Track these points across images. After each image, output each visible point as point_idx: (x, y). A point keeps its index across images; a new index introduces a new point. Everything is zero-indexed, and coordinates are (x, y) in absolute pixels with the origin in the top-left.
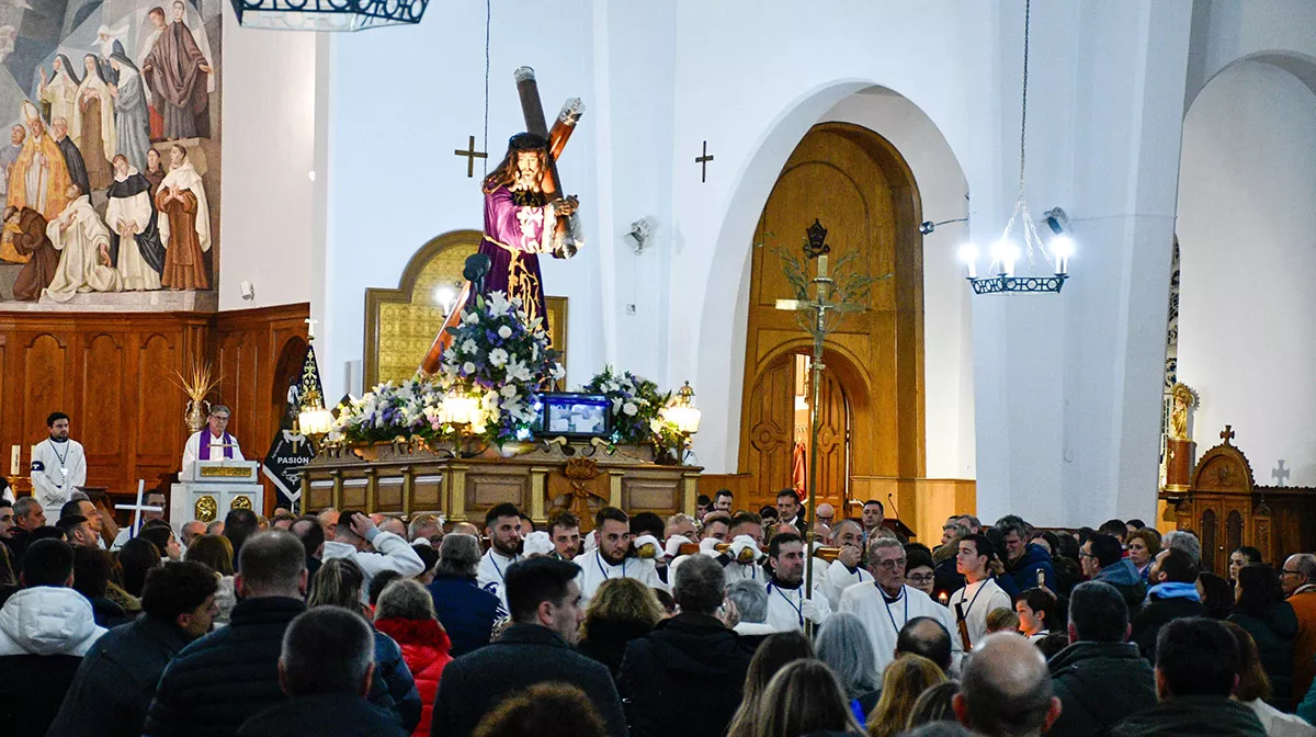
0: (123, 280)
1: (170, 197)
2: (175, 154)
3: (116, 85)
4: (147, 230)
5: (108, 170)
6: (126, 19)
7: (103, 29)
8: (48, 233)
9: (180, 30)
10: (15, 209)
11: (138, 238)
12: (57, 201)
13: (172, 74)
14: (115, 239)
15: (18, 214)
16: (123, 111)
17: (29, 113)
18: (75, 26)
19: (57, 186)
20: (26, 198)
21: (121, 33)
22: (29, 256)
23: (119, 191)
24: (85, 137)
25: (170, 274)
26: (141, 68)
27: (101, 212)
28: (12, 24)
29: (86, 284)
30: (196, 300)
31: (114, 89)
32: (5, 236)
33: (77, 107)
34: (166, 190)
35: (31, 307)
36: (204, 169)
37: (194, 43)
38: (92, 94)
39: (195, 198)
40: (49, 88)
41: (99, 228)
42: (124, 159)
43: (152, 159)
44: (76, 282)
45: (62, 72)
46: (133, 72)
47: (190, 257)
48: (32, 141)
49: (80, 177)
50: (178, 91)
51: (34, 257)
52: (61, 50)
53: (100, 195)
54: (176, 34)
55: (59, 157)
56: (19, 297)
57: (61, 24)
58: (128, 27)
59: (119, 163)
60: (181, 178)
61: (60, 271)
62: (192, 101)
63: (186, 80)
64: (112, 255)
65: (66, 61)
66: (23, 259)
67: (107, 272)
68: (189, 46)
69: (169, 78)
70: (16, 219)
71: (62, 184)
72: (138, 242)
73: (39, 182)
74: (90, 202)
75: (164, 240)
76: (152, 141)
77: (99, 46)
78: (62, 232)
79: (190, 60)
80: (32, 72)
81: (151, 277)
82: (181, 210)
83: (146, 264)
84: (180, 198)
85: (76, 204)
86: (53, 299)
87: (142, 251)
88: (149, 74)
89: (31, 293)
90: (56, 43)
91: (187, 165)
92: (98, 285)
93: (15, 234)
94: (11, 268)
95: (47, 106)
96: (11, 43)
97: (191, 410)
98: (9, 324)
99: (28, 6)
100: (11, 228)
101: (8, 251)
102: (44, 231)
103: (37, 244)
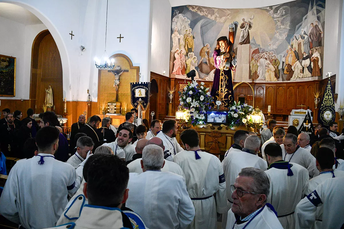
0: (305, 75)
1: (313, 59)
2: (315, 50)
3: (304, 39)
4: (309, 65)
5: (302, 55)
6: (306, 27)
7: (302, 29)
9: (316, 26)
10: (287, 64)
11: (307, 67)
12: (293, 62)
13: (314, 35)
14: (303, 68)
15: (287, 65)
16: (305, 44)
17: (289, 47)
18: (297, 30)
19: (293, 59)
20: (288, 62)
21: (305, 30)
22: (289, 72)
23: (304, 59)
24: (298, 50)
25: (313, 73)
26: (308, 35)
27: (301, 63)
28: (287, 32)
29: (298, 77)
30: (318, 78)
31: (304, 40)
33: (297, 45)
34: (313, 57)
35: (289, 81)
36: (320, 52)
37: (319, 28)
38: (300, 42)
39: (318, 58)
40: (293, 42)
41: (301, 66)
42: (305, 53)
43: (310, 52)
44: (296, 76)
45: (295, 39)
46: (307, 36)
47: (317, 70)
48: (290, 52)
49: (297, 57)
50: (316, 38)
52: (295, 35)
53: (301, 60)
54: (315, 27)
55: (294, 54)
57: (295, 30)
58: (306, 28)
59: (304, 54)
60: (316, 55)
61: (294, 75)
62: (318, 40)
63: (317, 36)
64: (303, 71)
65: (296, 37)
66: (288, 73)
67: (302, 74)
68: (318, 29)
69: (314, 36)
70: (287, 66)
71: (294, 59)
72: (308, 68)
73: (290, 59)
74: (299, 61)
75: (312, 67)
76: (310, 49)
77: (301, 33)
78: (294, 68)
79: (318, 32)
80: (290, 40)
81: (310, 74)
82: (315, 61)
83: (309, 72)
84: (315, 59)
85: (297, 62)
86: (292, 80)
87: (308, 70)
88: (310, 36)
89: (289, 79)
91: (317, 52)
92: (300, 77)
95: (292, 45)
96: (287, 35)
97: (315, 100)
98: (285, 85)
99: (290, 28)
100: (286, 68)
101: (285, 72)
102: (291, 68)
103: (290, 70)
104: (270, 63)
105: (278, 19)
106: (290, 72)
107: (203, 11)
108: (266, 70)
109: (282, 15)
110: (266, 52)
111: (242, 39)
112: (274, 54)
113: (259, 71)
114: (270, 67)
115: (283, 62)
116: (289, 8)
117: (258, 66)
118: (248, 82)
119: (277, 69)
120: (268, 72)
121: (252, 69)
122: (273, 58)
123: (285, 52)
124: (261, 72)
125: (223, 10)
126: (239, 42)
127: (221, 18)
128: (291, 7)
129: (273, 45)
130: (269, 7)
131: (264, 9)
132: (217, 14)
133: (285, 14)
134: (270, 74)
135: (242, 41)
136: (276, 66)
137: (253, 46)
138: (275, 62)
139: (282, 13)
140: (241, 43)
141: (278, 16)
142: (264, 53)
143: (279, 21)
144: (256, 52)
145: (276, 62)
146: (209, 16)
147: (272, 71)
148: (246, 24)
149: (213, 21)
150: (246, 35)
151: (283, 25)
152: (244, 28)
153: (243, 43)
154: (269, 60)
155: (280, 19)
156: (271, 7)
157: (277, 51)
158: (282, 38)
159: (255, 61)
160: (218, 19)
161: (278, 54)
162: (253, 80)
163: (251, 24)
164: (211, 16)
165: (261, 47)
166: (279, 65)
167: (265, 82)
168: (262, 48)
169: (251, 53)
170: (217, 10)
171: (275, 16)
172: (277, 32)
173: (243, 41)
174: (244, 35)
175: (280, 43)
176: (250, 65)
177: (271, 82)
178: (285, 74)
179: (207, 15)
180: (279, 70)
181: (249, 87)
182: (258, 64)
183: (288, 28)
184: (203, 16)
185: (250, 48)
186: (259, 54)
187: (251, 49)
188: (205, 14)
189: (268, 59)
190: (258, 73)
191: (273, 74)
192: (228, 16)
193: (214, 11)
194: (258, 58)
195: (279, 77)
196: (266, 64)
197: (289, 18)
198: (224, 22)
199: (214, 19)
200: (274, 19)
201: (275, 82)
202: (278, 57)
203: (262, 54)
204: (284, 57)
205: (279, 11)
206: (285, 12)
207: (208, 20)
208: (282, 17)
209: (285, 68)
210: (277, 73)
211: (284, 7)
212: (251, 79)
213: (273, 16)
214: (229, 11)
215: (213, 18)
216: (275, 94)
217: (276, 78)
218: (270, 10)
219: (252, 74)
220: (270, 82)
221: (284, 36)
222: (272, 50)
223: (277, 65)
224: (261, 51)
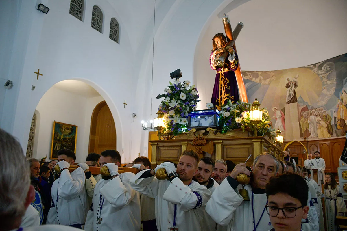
8: (345, 123)
10: (339, 119)
12: (346, 116)
15: (339, 120)
17: (339, 101)
18: (345, 83)
19: (346, 113)
20: (341, 117)
28: (334, 87)
32: (338, 125)
40: (342, 96)
45: (344, 92)
48: (340, 106)
51: (343, 127)
52: (343, 89)
55: (345, 108)
56: (342, 135)
57: (342, 83)
65: (344, 90)
66: (342, 128)
70: (339, 121)
73: (342, 113)
89: (344, 134)
90: (342, 88)
93: (340, 124)
94: (339, 130)
95: (342, 99)
96: (335, 90)
98: (340, 140)
99: (337, 83)
100: (339, 123)
101: (339, 127)
102: (344, 122)
103: (344, 125)
104: (321, 119)
105: (323, 75)
106: (344, 126)
107: (247, 75)
108: (318, 127)
109: (327, 71)
110: (316, 109)
111: (289, 98)
112: (324, 110)
113: (310, 129)
114: (322, 124)
115: (335, 118)
116: (333, 63)
117: (308, 124)
118: (300, 141)
119: (329, 125)
120: (320, 129)
121: (303, 127)
122: (323, 114)
123: (335, 107)
124: (312, 129)
125: (266, 72)
126: (286, 101)
127: (265, 80)
128: (334, 62)
129: (322, 101)
130: (312, 65)
131: (307, 67)
132: (261, 77)
133: (330, 70)
134: (322, 131)
135: (288, 101)
136: (327, 121)
137: (301, 104)
138: (326, 118)
139: (327, 69)
140: (289, 102)
141: (323, 72)
142: (313, 110)
143: (324, 77)
144: (305, 109)
145: (328, 118)
146: (254, 79)
147: (324, 127)
148: (291, 84)
149: (258, 84)
150: (292, 94)
151: (329, 80)
152: (290, 88)
153: (290, 102)
154: (320, 116)
155: (325, 75)
156: (314, 65)
157: (327, 107)
158: (330, 94)
159: (305, 119)
160: (262, 81)
161: (328, 110)
162: (305, 139)
163: (296, 83)
164: (256, 79)
165: (309, 104)
166: (331, 121)
167: (318, 139)
168: (310, 106)
169: (300, 111)
170: (261, 73)
171: (320, 72)
172: (324, 88)
173: (290, 100)
174: (290, 94)
175: (329, 98)
176: (300, 123)
177: (325, 139)
178: (338, 129)
179: (252, 79)
180: (332, 126)
181: (302, 145)
182: (309, 122)
183: (335, 83)
184: (248, 80)
185: (298, 106)
186: (308, 111)
187: (299, 108)
188: (250, 78)
189: (318, 116)
190: (309, 131)
191: (325, 131)
192: (273, 78)
193: (257, 74)
194: (307, 115)
195: (333, 133)
196: (316, 120)
197: (334, 73)
198: (269, 84)
199: (258, 82)
200: (320, 76)
201: (329, 138)
202: (328, 112)
203: (312, 111)
204: (335, 112)
205: (323, 68)
206: (329, 67)
207: (253, 83)
208: (327, 73)
209: (337, 123)
210: (330, 129)
211: (328, 63)
212: (302, 138)
213: (318, 73)
214: (273, 73)
215: (257, 80)
216: (331, 151)
217: (329, 134)
218: (314, 67)
219: (303, 133)
220: (323, 139)
221: (332, 91)
222: (322, 106)
223: (329, 121)
224: (309, 109)
